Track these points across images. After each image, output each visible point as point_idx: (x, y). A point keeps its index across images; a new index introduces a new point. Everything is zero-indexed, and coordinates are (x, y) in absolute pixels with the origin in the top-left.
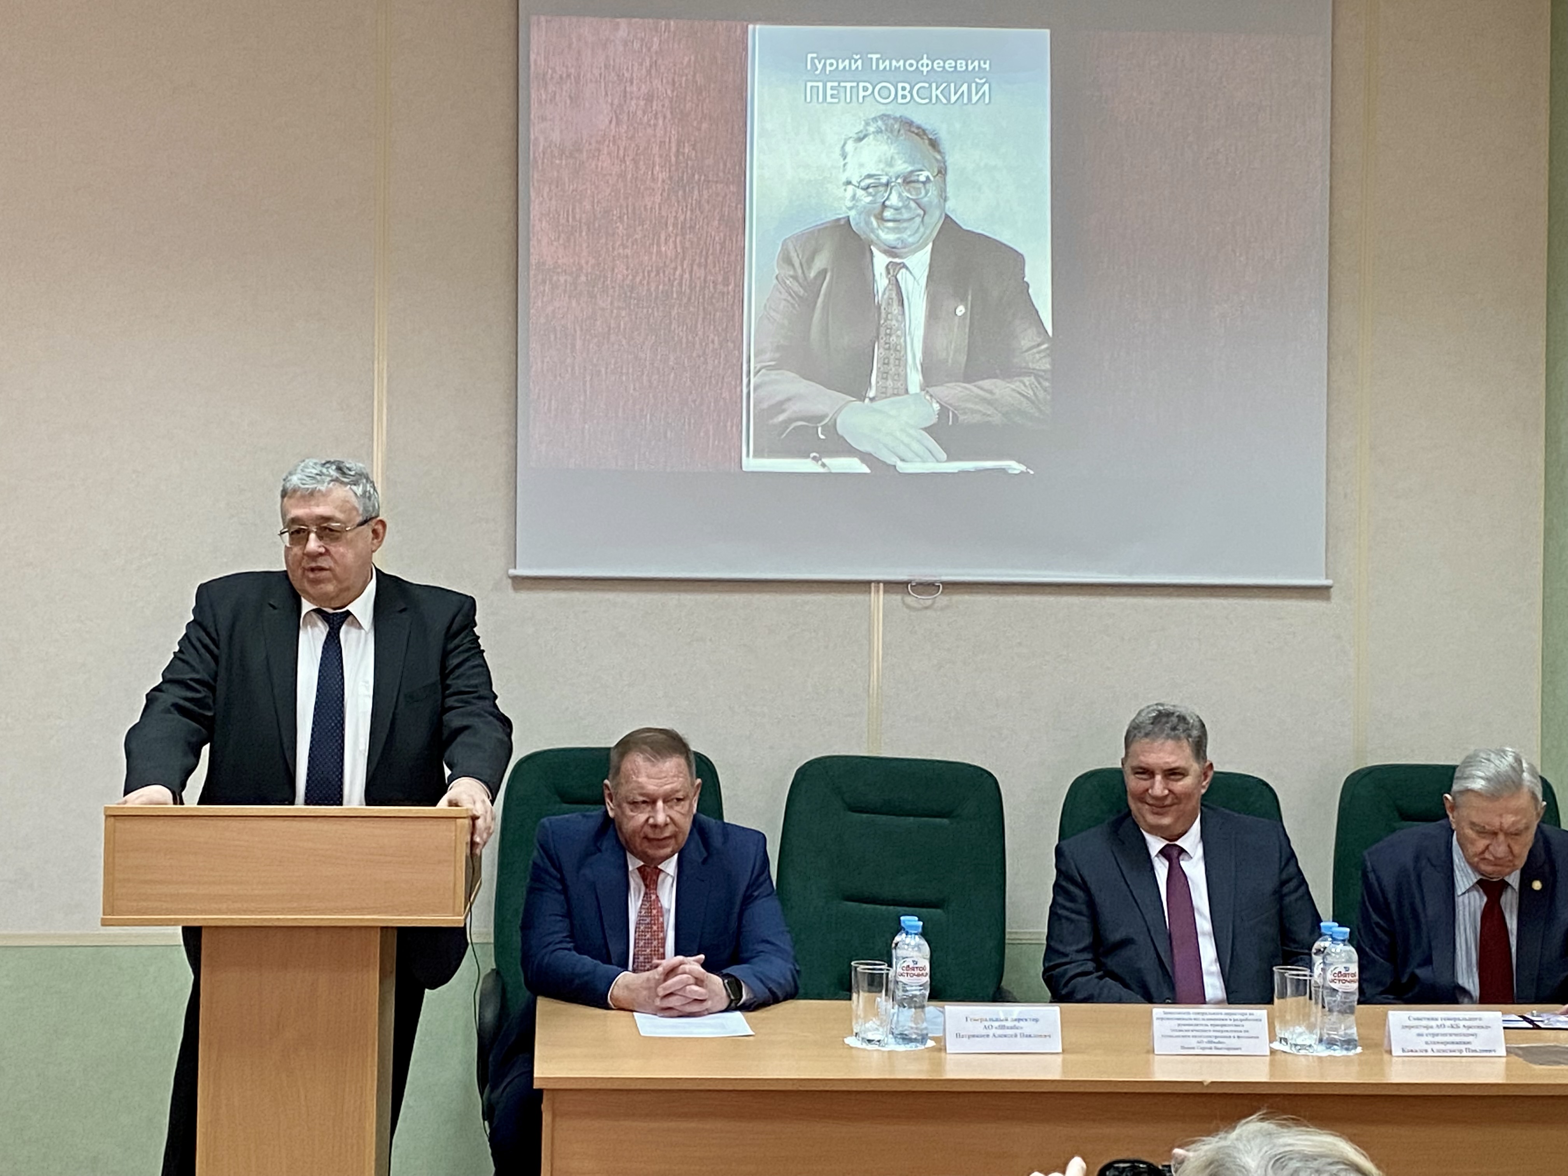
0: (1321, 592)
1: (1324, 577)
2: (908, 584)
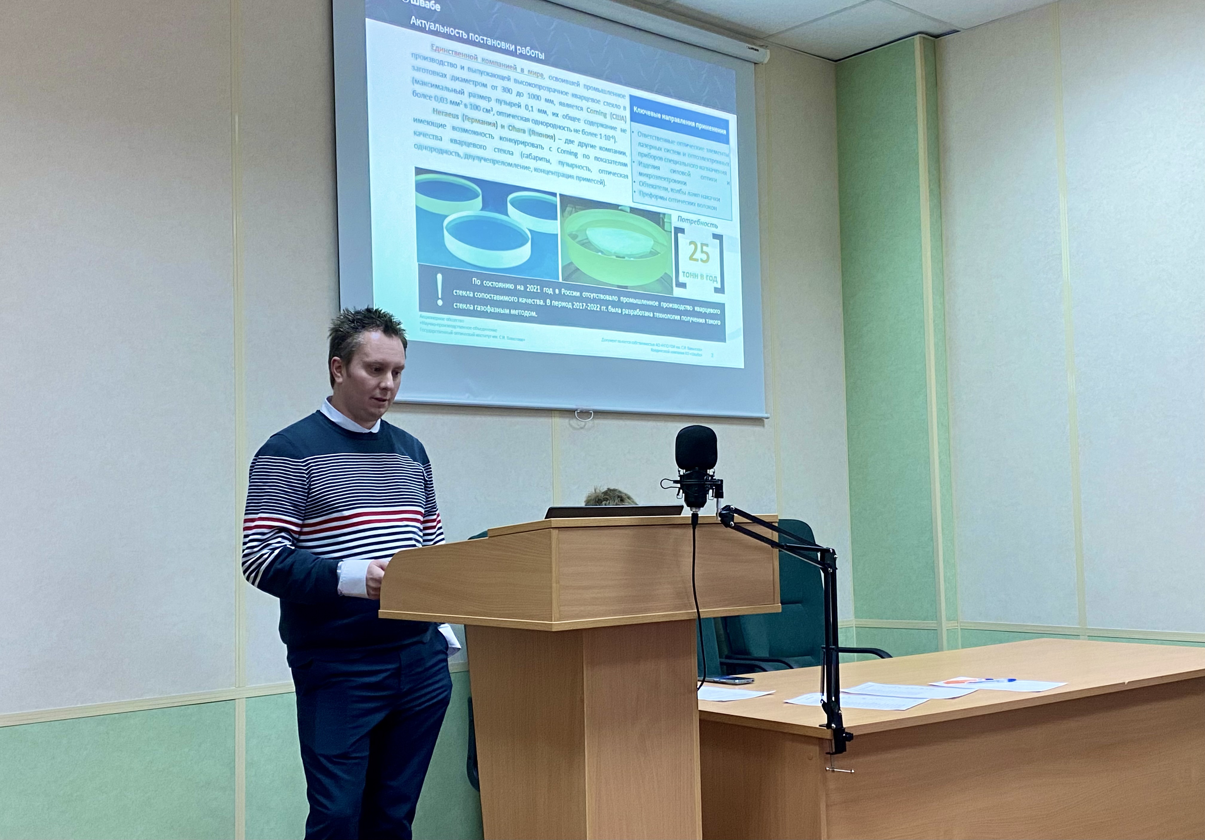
0: (758, 421)
1: (765, 412)
2: (575, 411)
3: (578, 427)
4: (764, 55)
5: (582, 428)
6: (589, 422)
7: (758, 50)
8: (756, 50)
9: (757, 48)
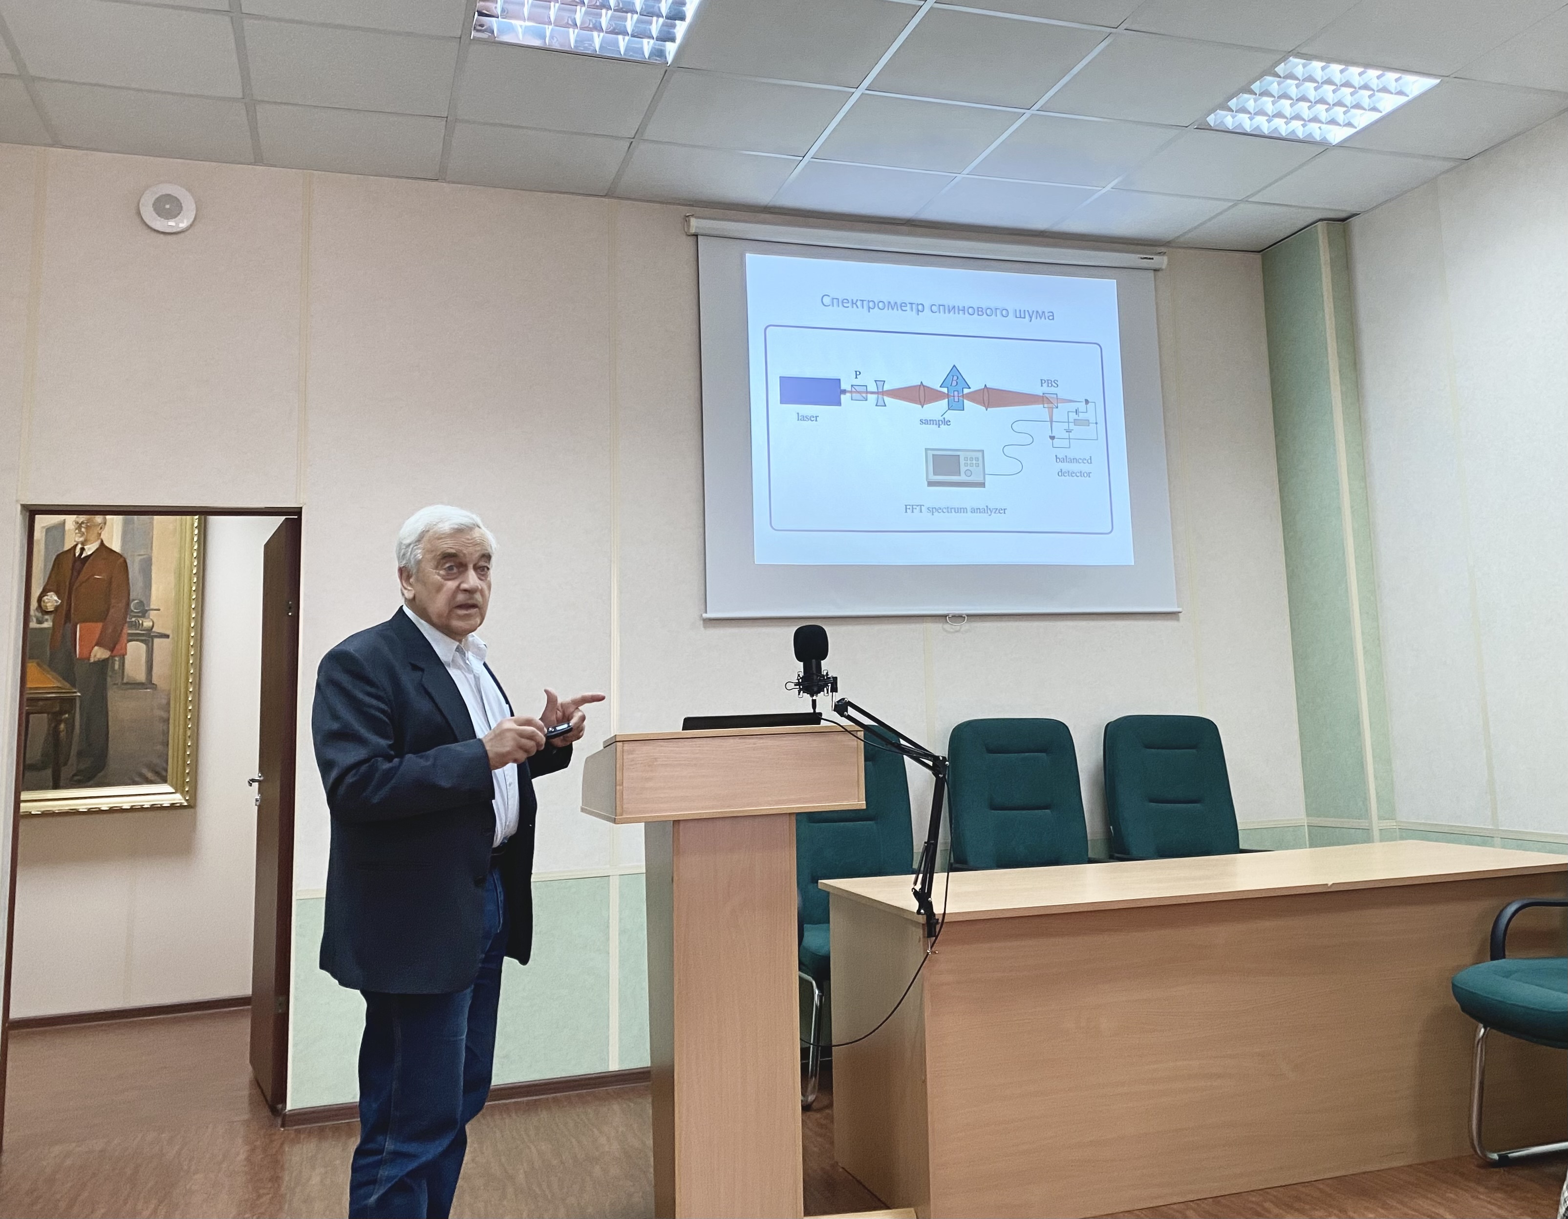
1: (1176, 606)
2: (946, 616)
3: (952, 630)
4: (1161, 261)
5: (957, 631)
6: (965, 625)
7: (1152, 259)
8: (1150, 259)
9: (1151, 257)
